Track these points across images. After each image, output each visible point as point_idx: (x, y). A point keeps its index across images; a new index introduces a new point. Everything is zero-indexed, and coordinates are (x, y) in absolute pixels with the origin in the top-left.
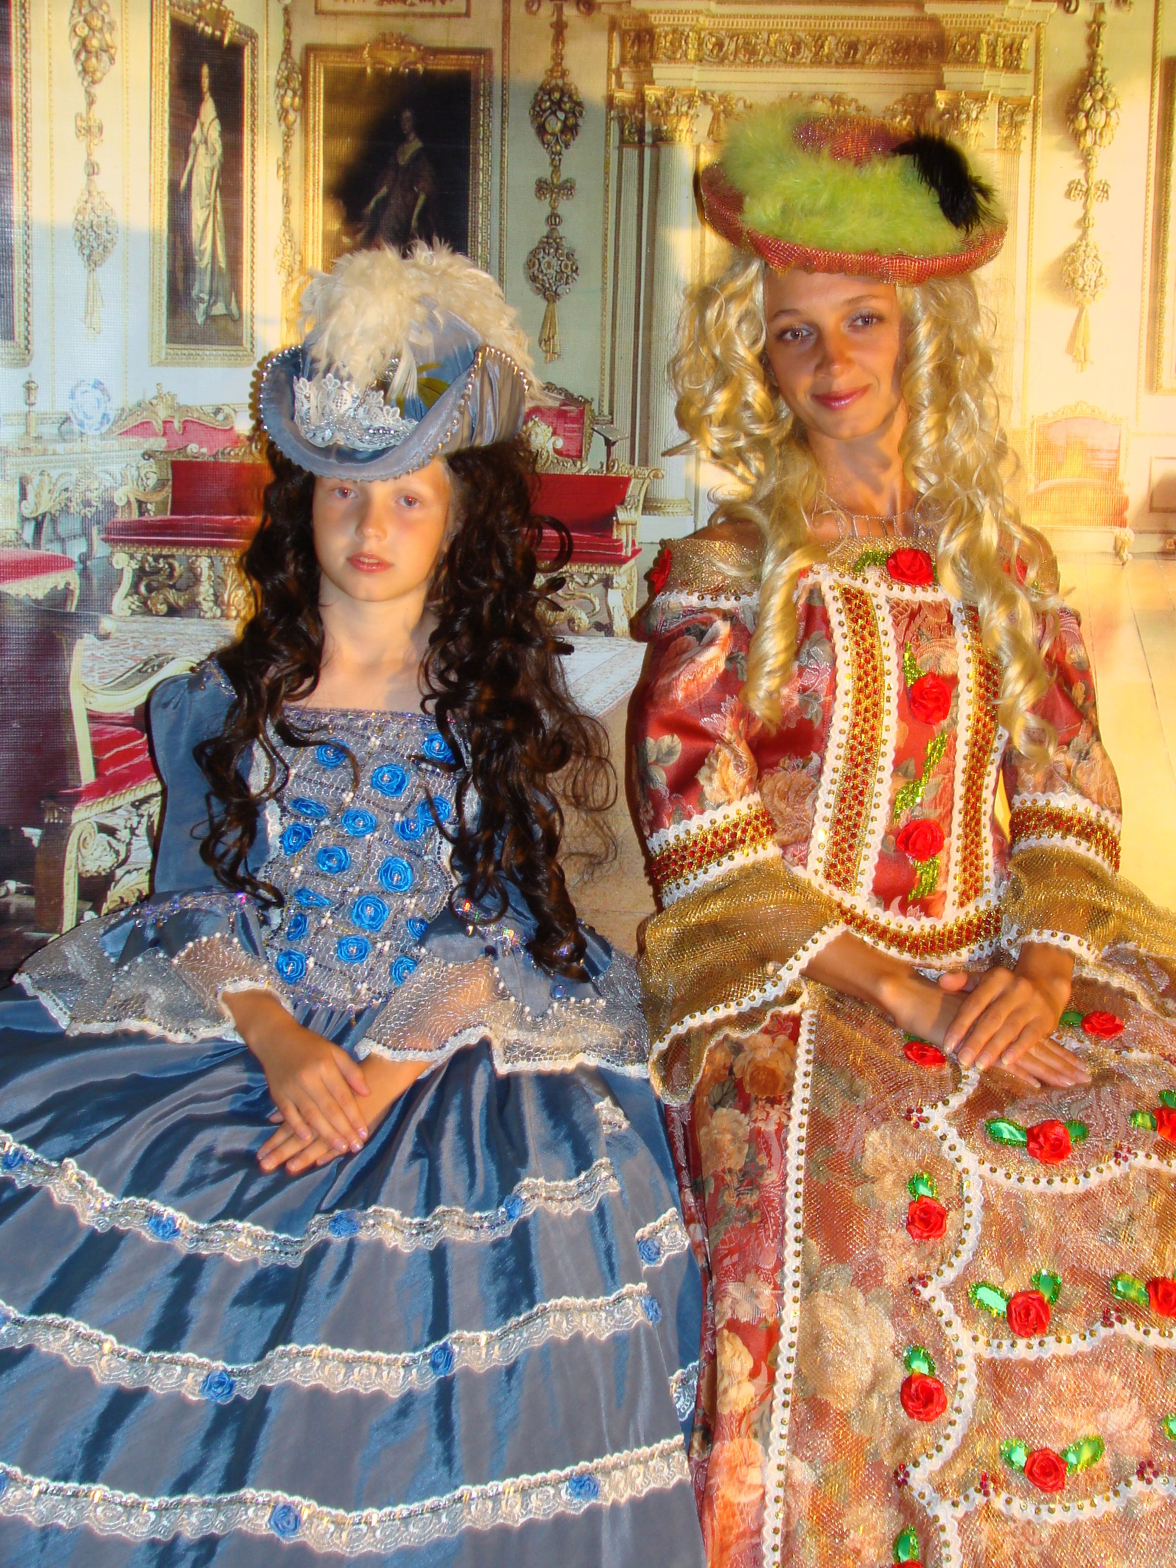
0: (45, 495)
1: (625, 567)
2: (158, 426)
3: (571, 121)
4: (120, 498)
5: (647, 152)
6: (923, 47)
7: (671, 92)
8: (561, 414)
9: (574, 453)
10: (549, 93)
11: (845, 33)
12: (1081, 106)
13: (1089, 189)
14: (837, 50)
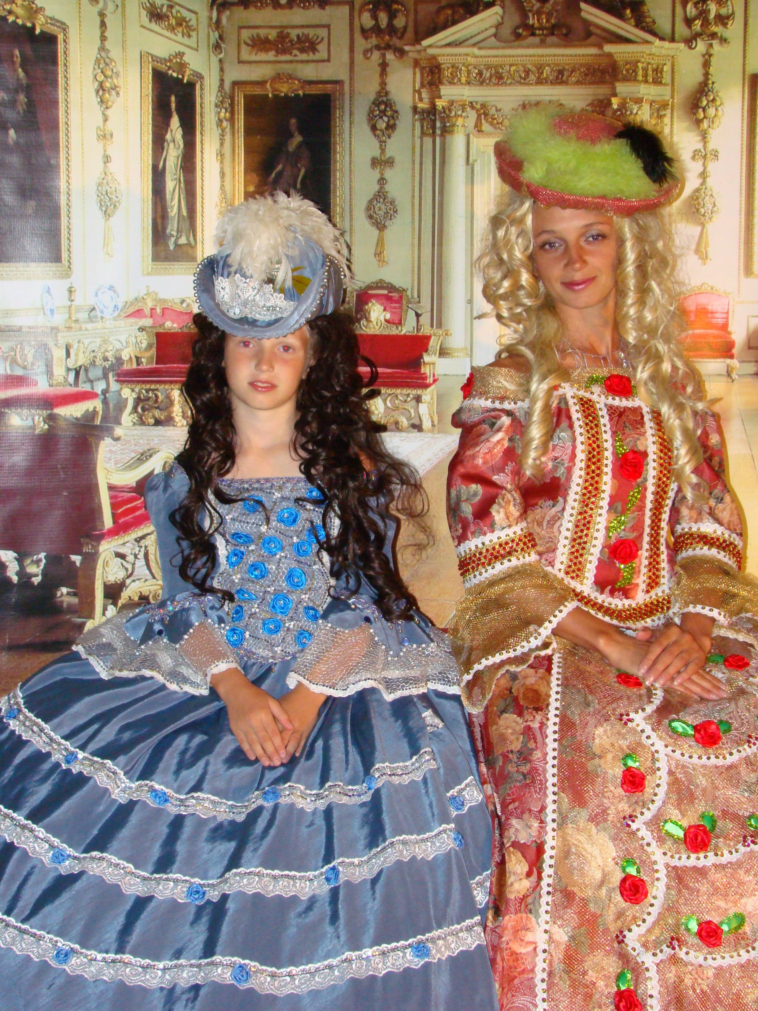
0: (81, 355)
1: (429, 390)
2: (147, 312)
4: (125, 356)
5: (438, 139)
6: (603, 72)
7: (452, 103)
8: (388, 298)
9: (397, 322)
10: (378, 106)
11: (556, 65)
12: (700, 105)
13: (706, 154)
14: (551, 75)
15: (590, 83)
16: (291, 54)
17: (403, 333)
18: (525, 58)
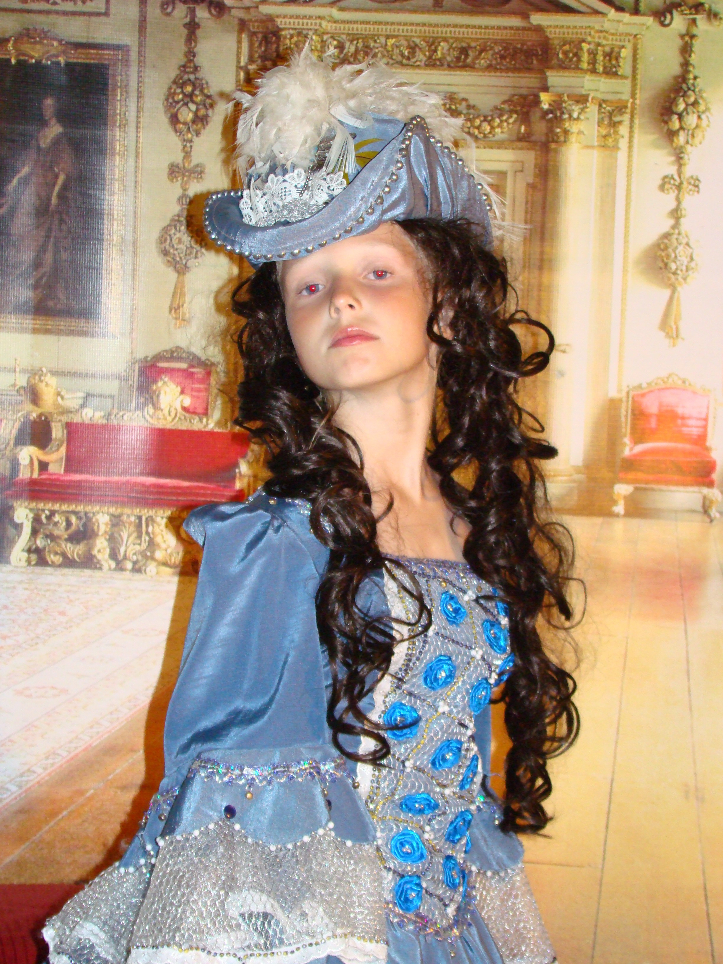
6: (529, 54)
8: (189, 375)
10: (182, 86)
11: (457, 39)
12: (674, 109)
13: (681, 183)
14: (449, 55)
15: (508, 70)
17: (208, 428)
18: (409, 28)
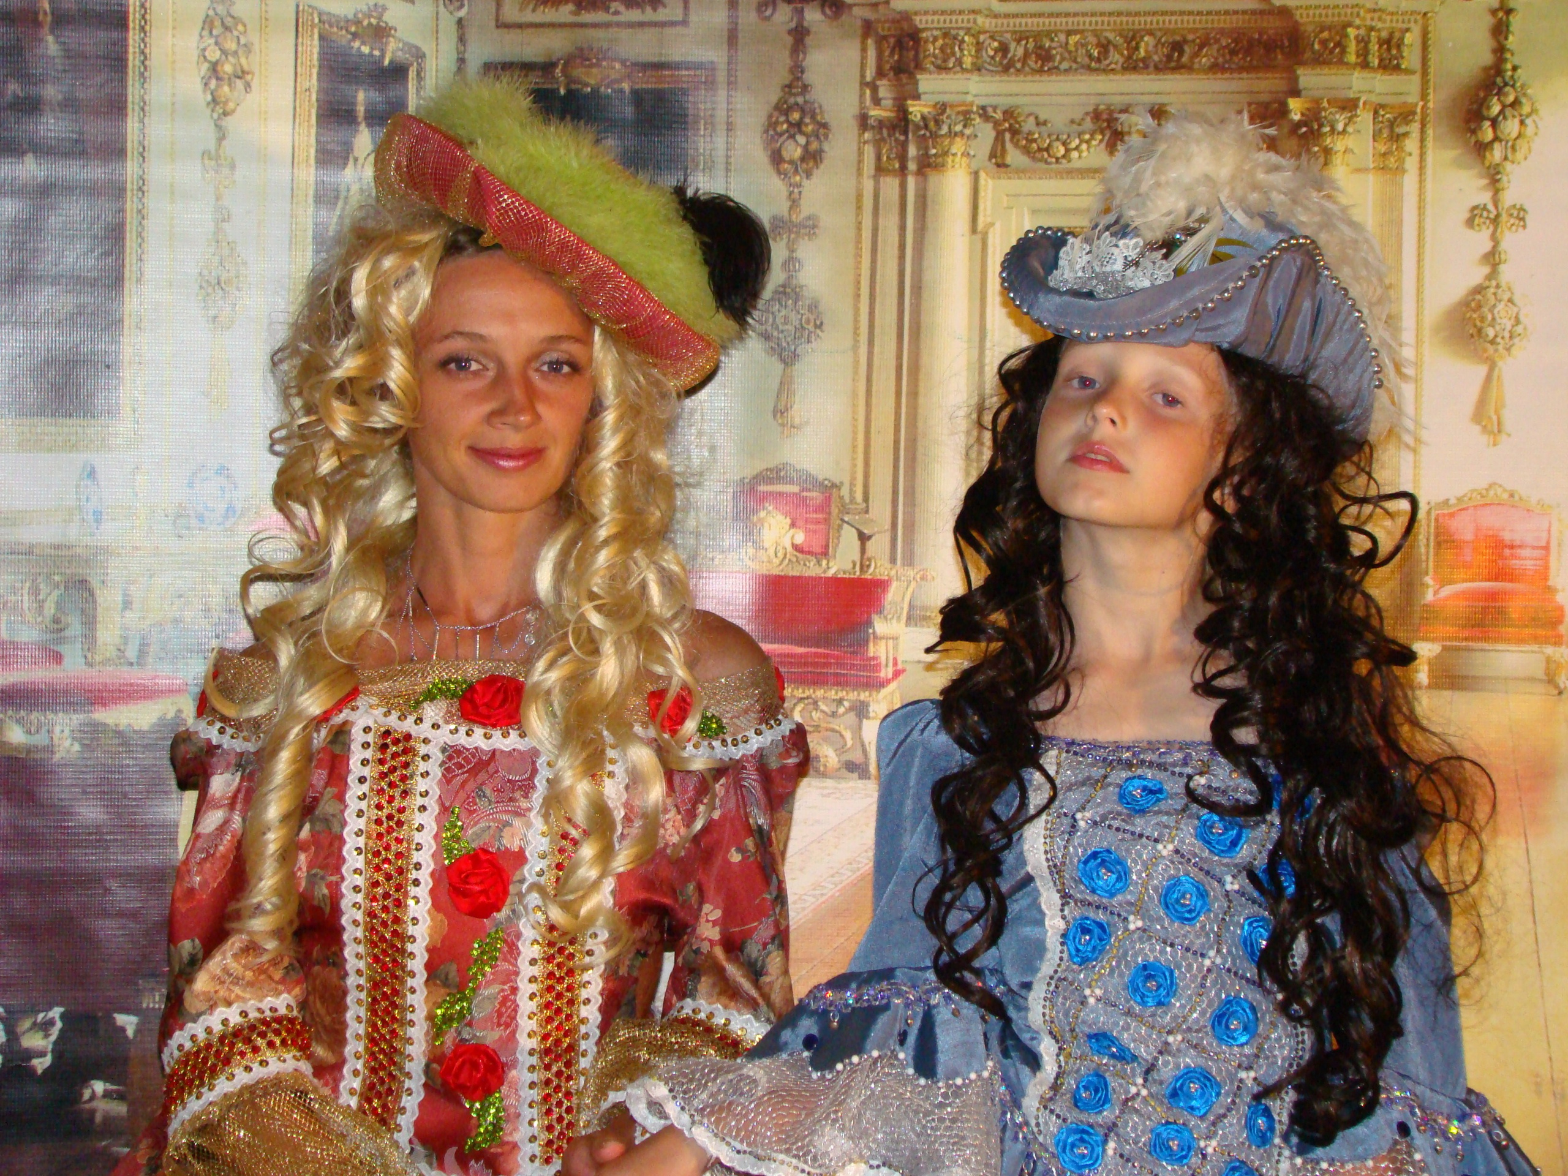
0: (156, 604)
1: (885, 691)
3: (814, 146)
5: (911, 181)
6: (1271, 46)
7: (942, 108)
8: (800, 501)
9: (817, 549)
10: (786, 113)
11: (1167, 32)
12: (1485, 113)
13: (1498, 216)
14: (1156, 53)
15: (1241, 69)
16: (607, 9)
17: (830, 573)
18: (1099, 19)
